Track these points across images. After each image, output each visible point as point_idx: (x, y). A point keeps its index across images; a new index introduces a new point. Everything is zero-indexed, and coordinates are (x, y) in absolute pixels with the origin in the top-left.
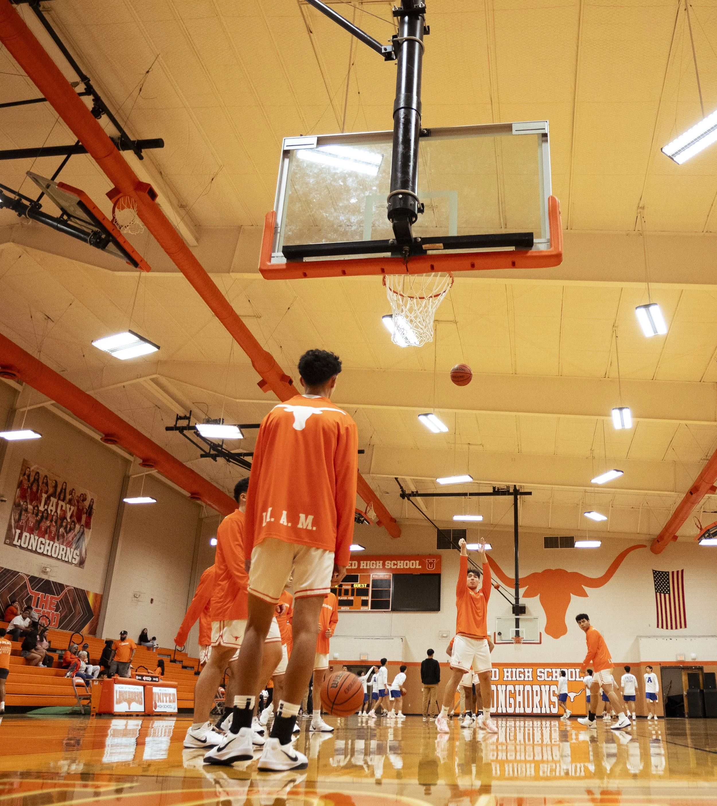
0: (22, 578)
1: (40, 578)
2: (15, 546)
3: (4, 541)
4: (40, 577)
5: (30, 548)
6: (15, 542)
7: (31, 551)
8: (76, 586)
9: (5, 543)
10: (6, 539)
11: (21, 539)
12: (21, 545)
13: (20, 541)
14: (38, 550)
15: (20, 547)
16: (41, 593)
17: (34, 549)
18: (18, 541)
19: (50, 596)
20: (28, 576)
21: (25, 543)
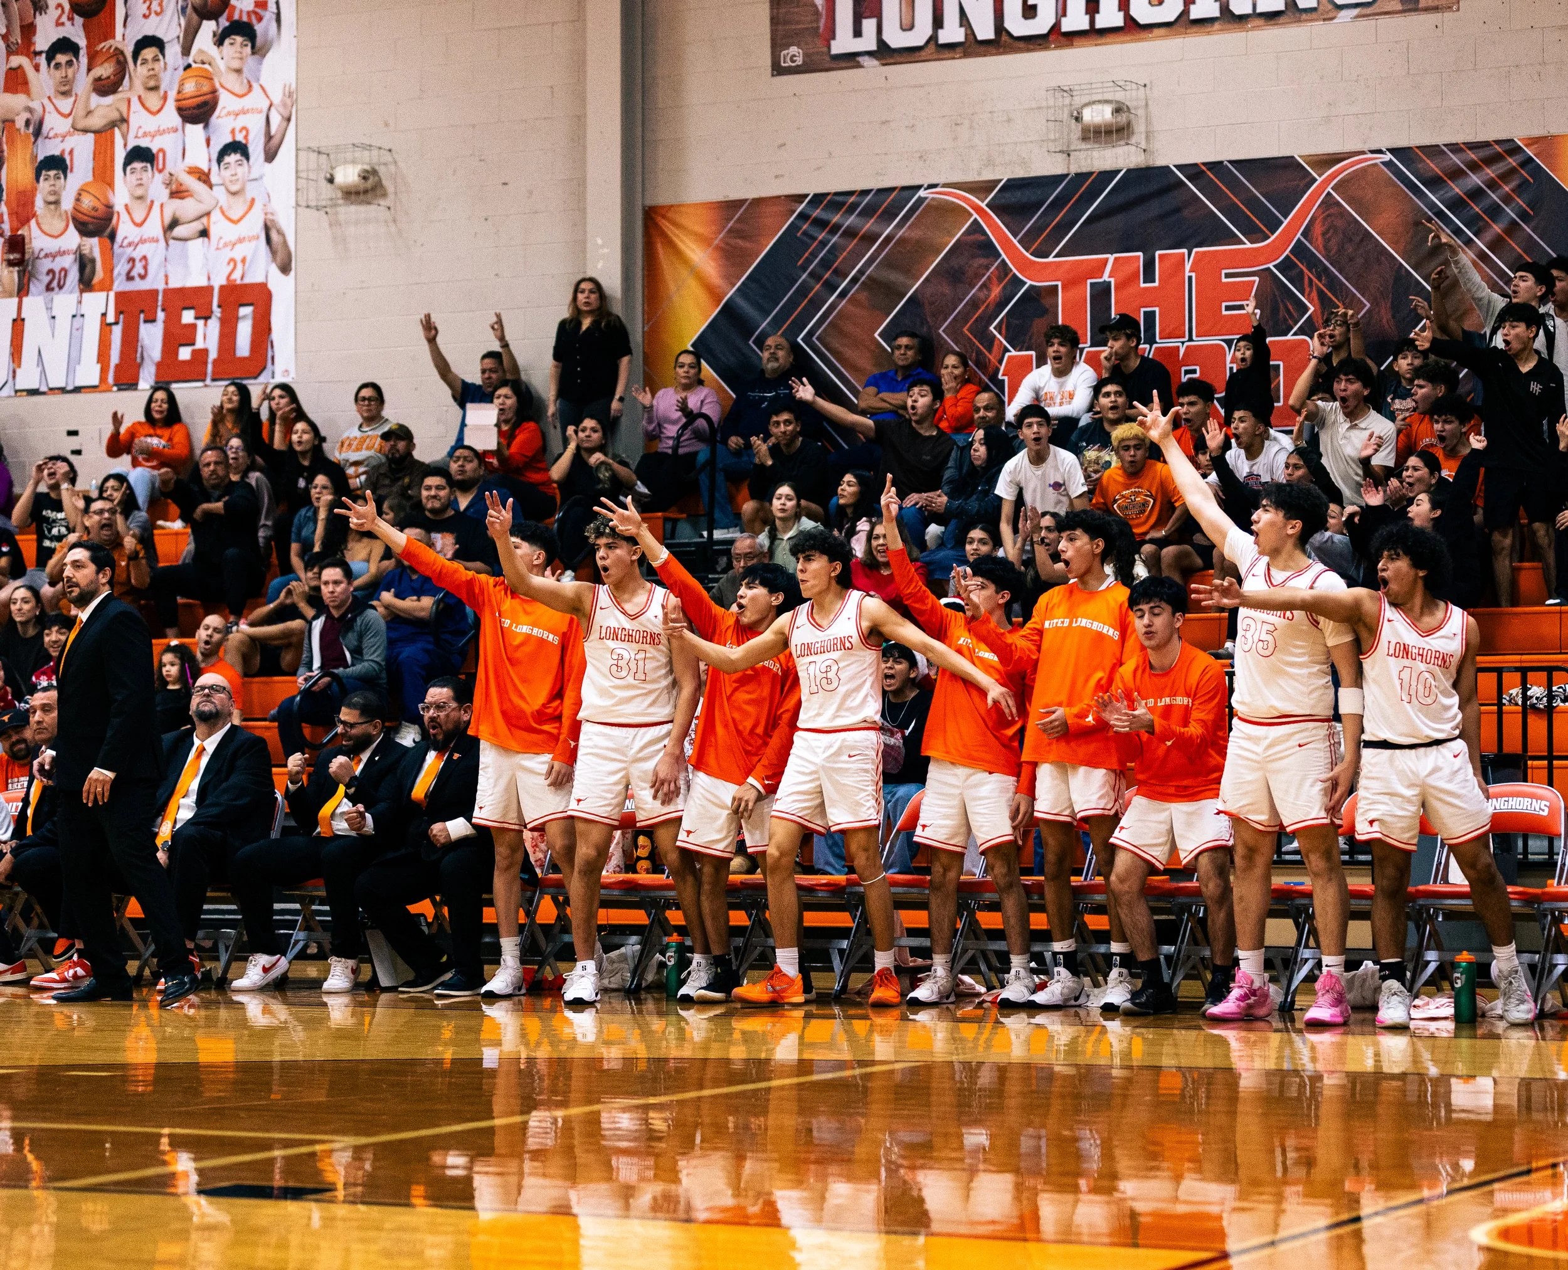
0: (947, 212)
1: (1081, 177)
2: (850, 60)
3: (768, 62)
4: (1074, 169)
5: (952, 33)
6: (843, 42)
7: (972, 47)
8: (1403, 141)
9: (778, 70)
10: (777, 44)
11: (878, 15)
12: (881, 43)
13: (869, 25)
14: (1017, 25)
15: (884, 52)
16: (1111, 258)
17: (985, 31)
18: (858, 33)
19: (1189, 259)
20: (981, 188)
21: (908, 26)
